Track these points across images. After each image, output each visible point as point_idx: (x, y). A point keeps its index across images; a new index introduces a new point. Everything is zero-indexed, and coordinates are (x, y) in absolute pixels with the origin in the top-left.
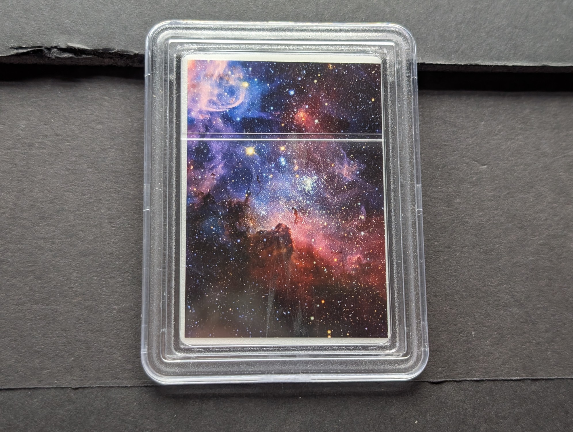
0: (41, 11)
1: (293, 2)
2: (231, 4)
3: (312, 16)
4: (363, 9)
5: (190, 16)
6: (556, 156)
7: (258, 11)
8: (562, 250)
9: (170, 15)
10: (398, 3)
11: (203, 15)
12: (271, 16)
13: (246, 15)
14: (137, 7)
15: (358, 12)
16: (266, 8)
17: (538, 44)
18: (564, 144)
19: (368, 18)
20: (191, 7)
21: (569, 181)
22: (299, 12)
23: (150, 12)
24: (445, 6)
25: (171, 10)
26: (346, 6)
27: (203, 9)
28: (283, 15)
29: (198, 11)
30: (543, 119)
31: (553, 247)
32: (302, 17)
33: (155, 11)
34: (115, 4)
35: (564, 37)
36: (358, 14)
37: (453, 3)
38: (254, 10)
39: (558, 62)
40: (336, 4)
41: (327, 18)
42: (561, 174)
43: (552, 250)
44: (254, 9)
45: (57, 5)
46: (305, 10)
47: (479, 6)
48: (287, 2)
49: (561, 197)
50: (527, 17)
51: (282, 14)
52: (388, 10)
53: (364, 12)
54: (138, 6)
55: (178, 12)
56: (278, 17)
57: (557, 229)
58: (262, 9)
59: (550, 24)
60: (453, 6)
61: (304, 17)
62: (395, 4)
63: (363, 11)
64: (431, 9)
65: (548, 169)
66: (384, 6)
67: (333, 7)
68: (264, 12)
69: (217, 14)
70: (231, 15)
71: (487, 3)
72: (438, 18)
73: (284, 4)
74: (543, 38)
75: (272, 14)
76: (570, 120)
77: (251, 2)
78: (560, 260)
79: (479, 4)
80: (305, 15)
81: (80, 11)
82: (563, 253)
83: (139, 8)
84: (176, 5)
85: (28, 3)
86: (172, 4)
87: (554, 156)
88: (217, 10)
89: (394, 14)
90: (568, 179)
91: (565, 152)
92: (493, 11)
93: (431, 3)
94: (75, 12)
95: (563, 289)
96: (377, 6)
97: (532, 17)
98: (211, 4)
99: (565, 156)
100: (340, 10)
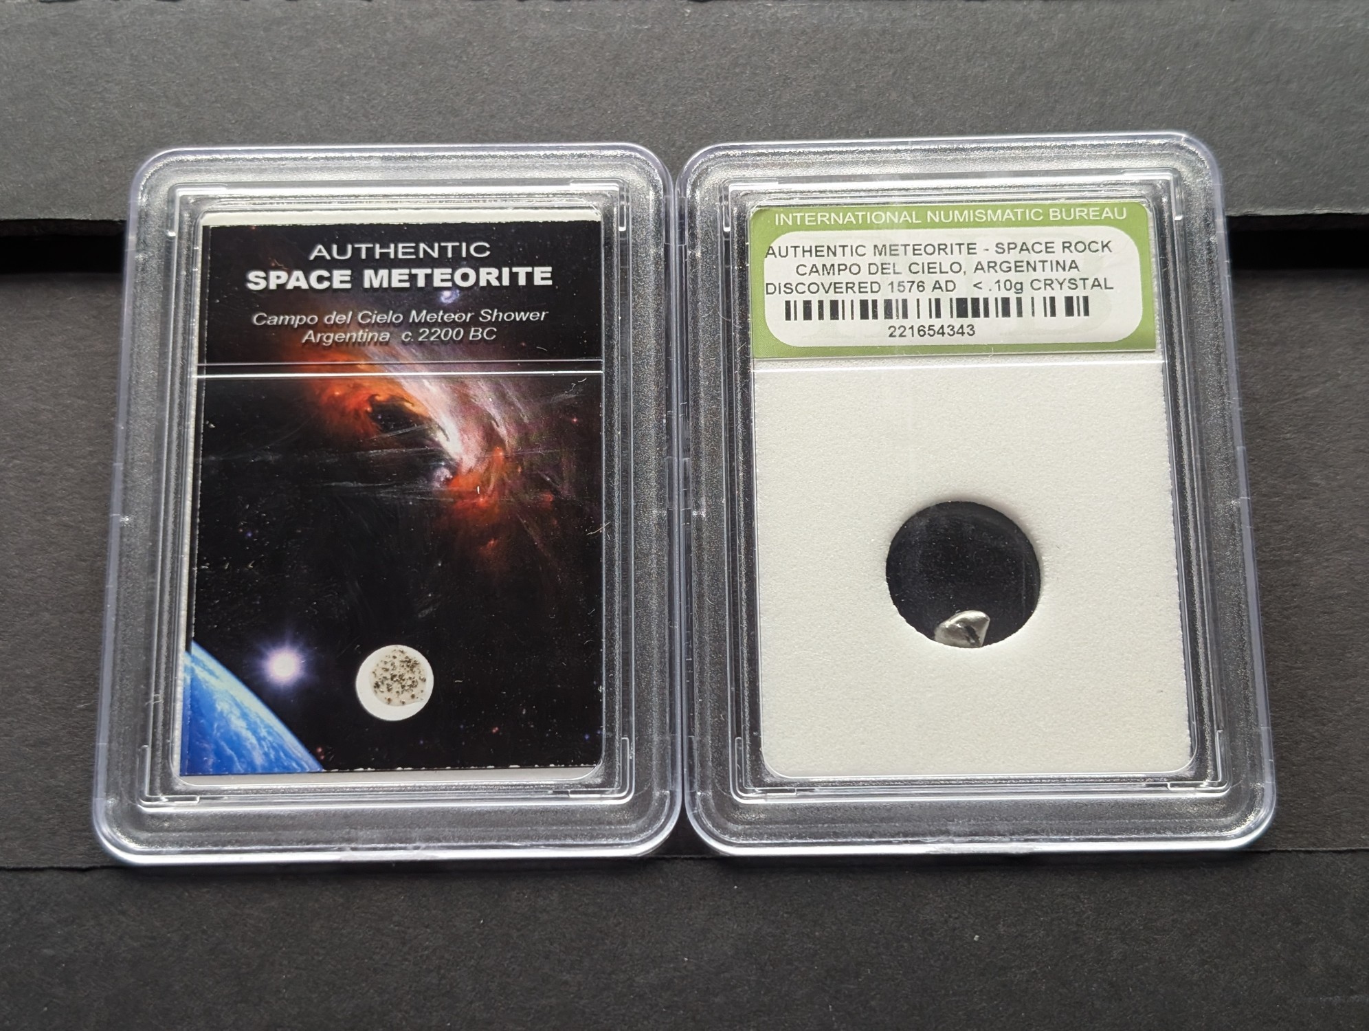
0: (226, 134)
1: (727, 103)
2: (602, 111)
3: (764, 130)
4: (868, 113)
5: (520, 136)
6: (1278, 400)
7: (654, 124)
8: (1292, 592)
9: (480, 136)
10: (941, 99)
11: (546, 134)
12: (683, 132)
13: (631, 131)
14: (414, 121)
15: (859, 118)
16: (672, 116)
17: (1235, 171)
18: (1295, 375)
19: (879, 130)
20: (523, 118)
21: (1306, 451)
22: (738, 123)
23: (439, 131)
24: (1039, 101)
25: (481, 126)
26: (835, 107)
27: (545, 122)
28: (706, 129)
29: (536, 125)
30: (1252, 326)
31: (1272, 586)
32: (745, 131)
33: (452, 129)
34: (371, 117)
35: (1290, 156)
36: (860, 123)
37: (1055, 95)
38: (647, 121)
39: (1279, 206)
40: (813, 104)
41: (796, 132)
42: (1288, 435)
43: (1270, 591)
44: (648, 118)
45: (258, 121)
46: (751, 117)
47: (1110, 100)
48: (714, 104)
49: (1289, 483)
50: (1211, 118)
51: (704, 126)
52: (920, 112)
53: (872, 117)
54: (417, 119)
55: (497, 129)
56: (696, 133)
57: (1280, 549)
58: (664, 118)
59: (1260, 130)
60: (1056, 101)
61: (748, 132)
62: (935, 101)
63: (869, 117)
64: (1010, 108)
65: (1262, 427)
66: (913, 105)
67: (808, 111)
68: (667, 123)
69: (573, 132)
70: (601, 132)
71: (1127, 92)
72: (1025, 125)
73: (709, 108)
74: (1245, 159)
75: (685, 128)
76: (1308, 327)
77: (643, 106)
78: (1286, 613)
79: (1111, 94)
80: (752, 128)
81: (304, 132)
82: (1294, 597)
83: (420, 124)
84: (492, 116)
85: (202, 118)
86: (484, 114)
87: (1274, 401)
88: (574, 124)
89: (932, 121)
90: (1303, 446)
91: (1298, 391)
92: (1139, 107)
93: (1011, 96)
94: (293, 134)
95: (1293, 672)
96: (898, 105)
97: (1222, 119)
98: (561, 112)
99: (1297, 400)
100: (823, 116)
